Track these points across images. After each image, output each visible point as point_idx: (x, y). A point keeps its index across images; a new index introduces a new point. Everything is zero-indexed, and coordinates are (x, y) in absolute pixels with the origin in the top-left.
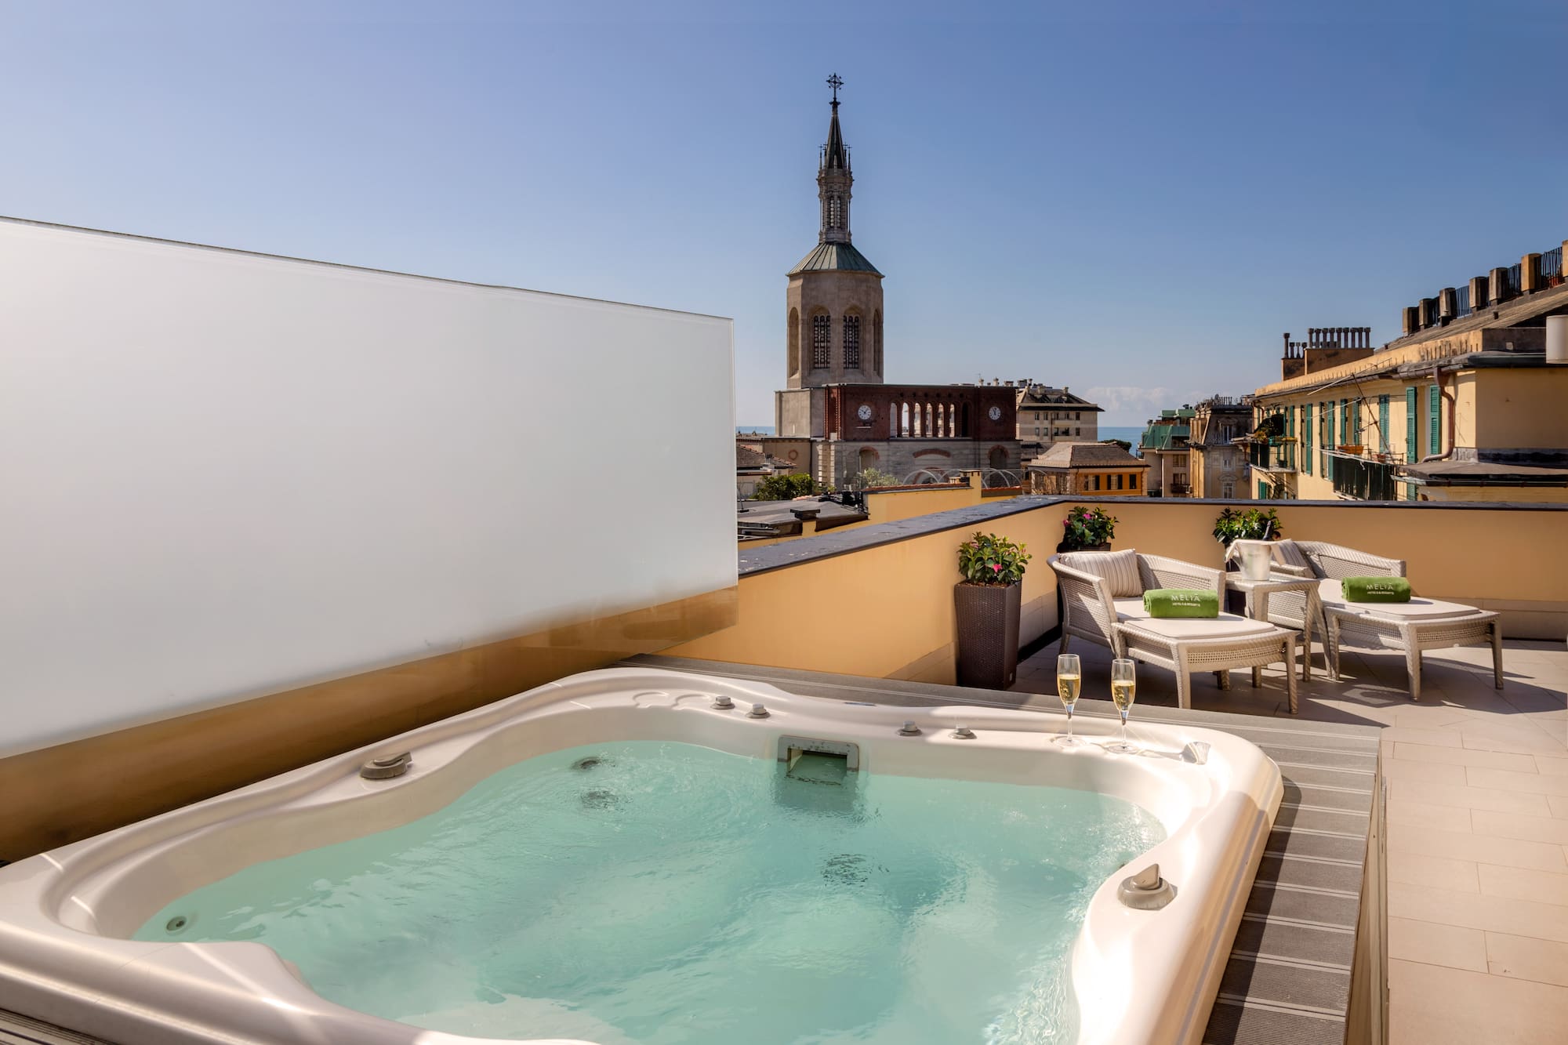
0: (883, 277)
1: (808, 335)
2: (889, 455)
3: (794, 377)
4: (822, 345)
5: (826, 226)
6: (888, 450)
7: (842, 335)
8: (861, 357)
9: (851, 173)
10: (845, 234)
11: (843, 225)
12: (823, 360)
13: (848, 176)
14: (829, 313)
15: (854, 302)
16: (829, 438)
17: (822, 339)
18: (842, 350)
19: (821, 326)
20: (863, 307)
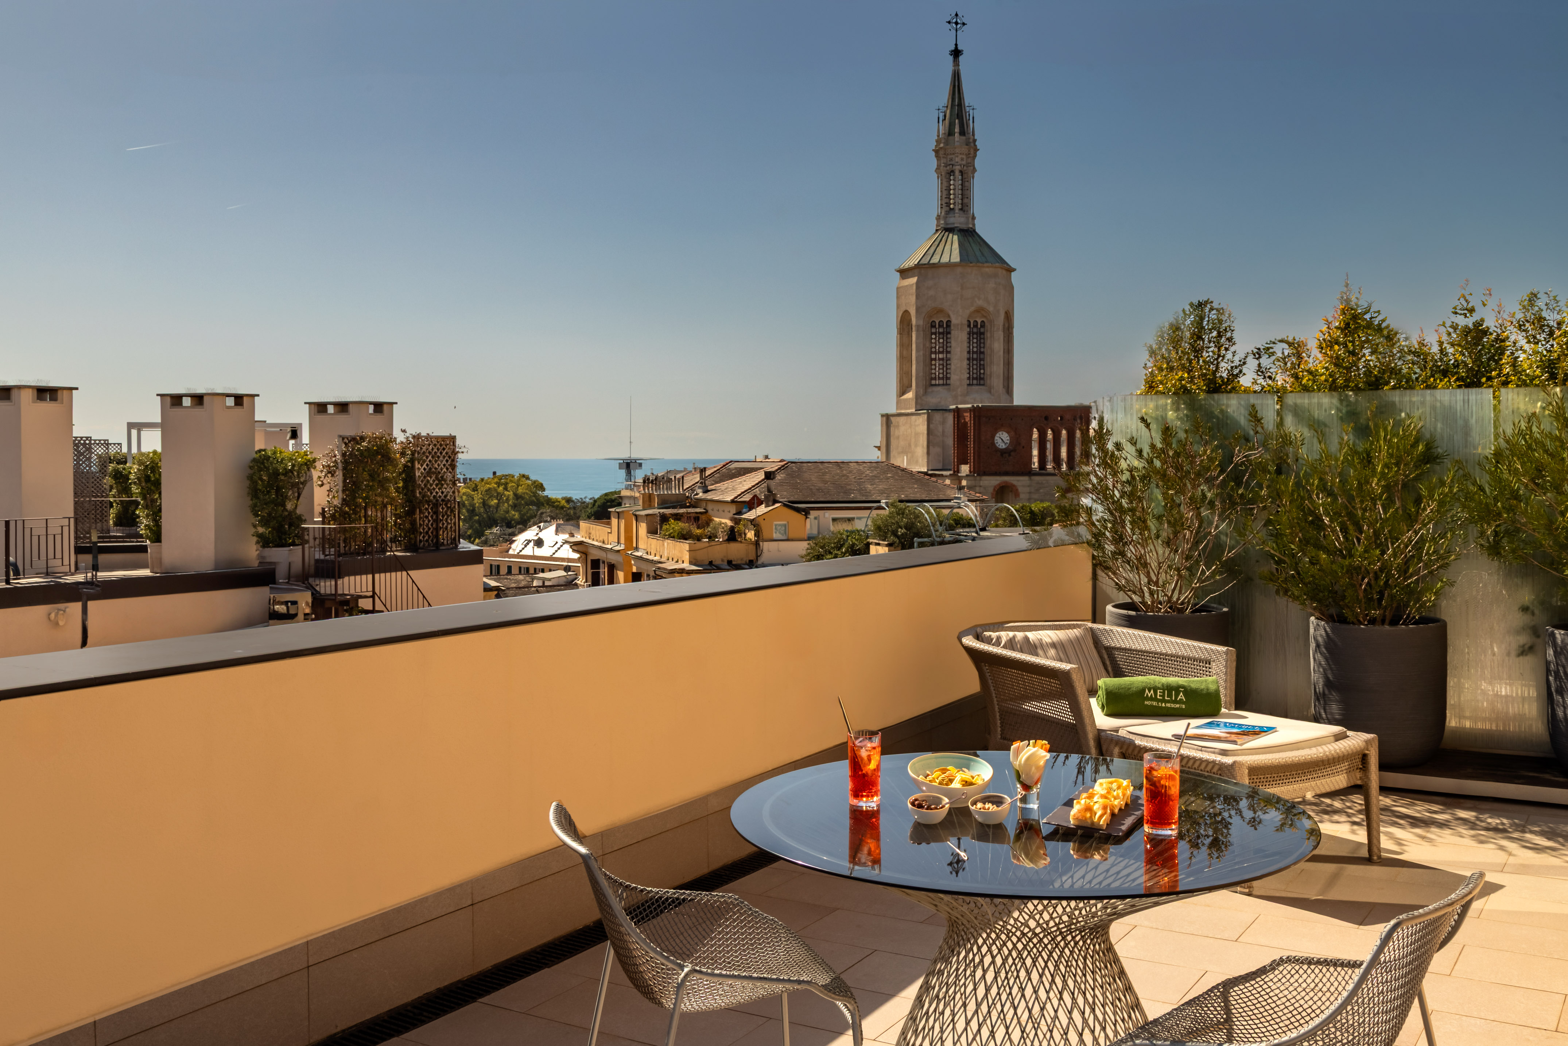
0: (1014, 270)
1: (924, 345)
2: (1030, 493)
3: (905, 397)
4: (941, 356)
5: (945, 209)
6: (1029, 486)
7: (966, 344)
8: (988, 371)
9: (975, 141)
10: (968, 218)
11: (965, 207)
12: (941, 376)
13: (972, 144)
14: (949, 316)
15: (980, 303)
16: (958, 471)
17: (941, 350)
18: (966, 362)
19: (940, 333)
20: (991, 309)
